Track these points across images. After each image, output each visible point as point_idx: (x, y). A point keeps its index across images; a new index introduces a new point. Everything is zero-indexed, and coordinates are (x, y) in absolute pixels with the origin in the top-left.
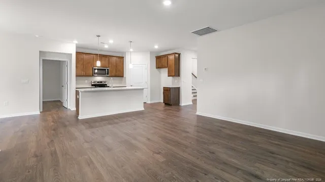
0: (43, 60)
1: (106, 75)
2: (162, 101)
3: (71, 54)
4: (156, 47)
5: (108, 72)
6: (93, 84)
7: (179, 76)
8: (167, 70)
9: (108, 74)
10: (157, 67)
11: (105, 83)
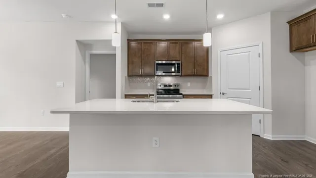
5: (179, 67)
9: (178, 71)
10: (294, 49)
11: (176, 88)
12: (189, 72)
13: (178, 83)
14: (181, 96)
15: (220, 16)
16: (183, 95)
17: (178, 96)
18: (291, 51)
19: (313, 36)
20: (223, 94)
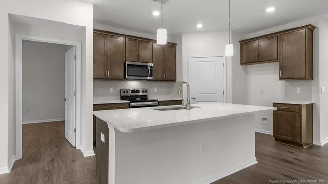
0: (24, 42)
1: (148, 78)
2: (271, 133)
3: (84, 28)
4: (270, 10)
5: (151, 70)
6: (123, 94)
7: (311, 77)
8: (278, 67)
9: (151, 76)
10: (244, 62)
11: (144, 94)
12: (160, 77)
13: (146, 88)
14: (157, 102)
15: (200, 26)
16: (159, 102)
17: (146, 103)
18: (242, 64)
19: (258, 55)
20: (194, 99)
